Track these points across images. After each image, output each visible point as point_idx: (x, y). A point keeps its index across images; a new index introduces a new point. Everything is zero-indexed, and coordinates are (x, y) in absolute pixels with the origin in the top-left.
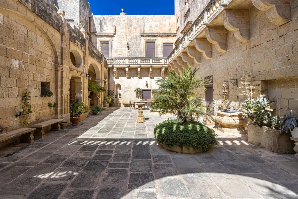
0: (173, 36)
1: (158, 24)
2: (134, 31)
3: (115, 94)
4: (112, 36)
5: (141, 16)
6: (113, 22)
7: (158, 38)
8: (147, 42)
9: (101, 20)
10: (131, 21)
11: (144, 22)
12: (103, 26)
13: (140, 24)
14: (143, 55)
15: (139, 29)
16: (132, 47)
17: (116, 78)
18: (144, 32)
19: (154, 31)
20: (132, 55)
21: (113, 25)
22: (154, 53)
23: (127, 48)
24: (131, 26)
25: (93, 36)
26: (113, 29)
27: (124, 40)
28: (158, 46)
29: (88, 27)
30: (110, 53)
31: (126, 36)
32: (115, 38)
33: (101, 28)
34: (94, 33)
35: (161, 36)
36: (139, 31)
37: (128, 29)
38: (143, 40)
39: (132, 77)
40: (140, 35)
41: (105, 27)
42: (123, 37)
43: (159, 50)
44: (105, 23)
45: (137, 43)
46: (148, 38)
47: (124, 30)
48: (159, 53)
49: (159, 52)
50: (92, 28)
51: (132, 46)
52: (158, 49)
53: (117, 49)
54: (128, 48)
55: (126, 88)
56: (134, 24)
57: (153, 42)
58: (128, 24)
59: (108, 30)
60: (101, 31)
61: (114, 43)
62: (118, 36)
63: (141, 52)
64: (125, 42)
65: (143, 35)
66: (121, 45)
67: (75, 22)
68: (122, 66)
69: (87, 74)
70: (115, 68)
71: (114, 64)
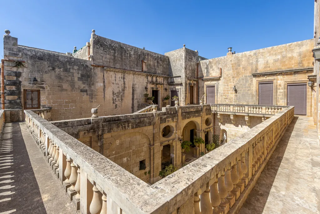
0: (306, 71)
1: (279, 57)
2: (243, 71)
3: (220, 139)
4: (218, 79)
5: (254, 51)
6: (219, 64)
7: (279, 76)
8: (261, 83)
9: (207, 64)
10: (239, 60)
11: (257, 59)
12: (209, 70)
13: (251, 62)
14: (254, 100)
15: (250, 68)
16: (240, 90)
17: (221, 123)
18: (256, 71)
19: (273, 69)
20: (240, 99)
21: (218, 68)
22: (272, 97)
23: (234, 92)
24: (239, 66)
25: (200, 81)
26: (219, 71)
27: (231, 82)
28: (278, 87)
29: (195, 73)
30: (216, 97)
31: (233, 77)
32: (221, 82)
33: (208, 72)
34: (202, 78)
35: (283, 73)
36: (250, 70)
37: (236, 69)
38: (255, 80)
39: (240, 126)
40: (250, 75)
41: (211, 71)
42: (230, 80)
43: (280, 92)
44: (212, 67)
45: (247, 85)
46: (262, 79)
47: (231, 72)
48: (280, 97)
49: (279, 95)
50: (199, 73)
51: (240, 89)
52: (279, 91)
53: (223, 92)
54: (236, 91)
55: (232, 135)
56: (244, 63)
57: (271, 83)
58: (235, 64)
59: (214, 73)
60: (207, 76)
61: (220, 86)
62: (224, 78)
63: (253, 96)
64: (232, 85)
65: (255, 76)
66: (228, 88)
67: (181, 77)
68: (226, 113)
69: (179, 138)
70: (219, 115)
71: (218, 111)
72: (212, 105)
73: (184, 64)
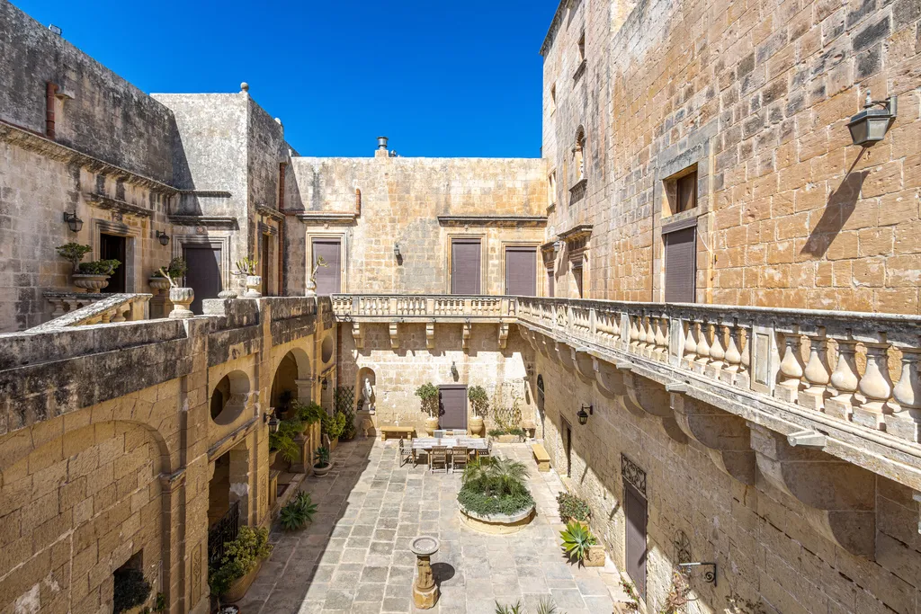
0: (536, 223)
1: (491, 184)
2: (417, 208)
3: (357, 397)
4: (351, 222)
5: (441, 160)
6: (353, 177)
7: (490, 229)
8: (457, 242)
9: (317, 171)
10: (407, 177)
11: (448, 180)
12: (321, 191)
13: (435, 185)
14: (442, 284)
15: (432, 201)
16: (410, 257)
17: (361, 351)
18: (446, 211)
19: (479, 210)
20: (408, 279)
21: (351, 189)
22: (479, 276)
23: (394, 260)
24: (408, 192)
25: (291, 223)
26: (354, 200)
27: (387, 234)
28: (489, 253)
29: (275, 195)
30: (343, 274)
31: (393, 221)
32: (359, 231)
33: (317, 195)
34: (298, 213)
35: (499, 223)
36: (434, 206)
37: (400, 199)
38: (444, 233)
39: (409, 352)
40: (434, 218)
41: (327, 193)
42: (384, 226)
43: (494, 265)
44: (330, 182)
45: (426, 244)
46: (458, 230)
47: (387, 204)
48: (494, 275)
49: (492, 272)
50: (287, 196)
51: (409, 254)
52: (490, 262)
53: (364, 260)
54: (399, 258)
55: (390, 380)
56: (418, 185)
57: (475, 242)
58: (397, 186)
59: (338, 202)
60: (316, 207)
61: (355, 243)
62: (368, 221)
63: (439, 272)
64: (388, 241)
65: (444, 221)
66: (378, 251)
67: (233, 198)
68: (379, 320)
69: (265, 415)
70: (357, 326)
71: (355, 314)
72: (336, 297)
73: (245, 153)
